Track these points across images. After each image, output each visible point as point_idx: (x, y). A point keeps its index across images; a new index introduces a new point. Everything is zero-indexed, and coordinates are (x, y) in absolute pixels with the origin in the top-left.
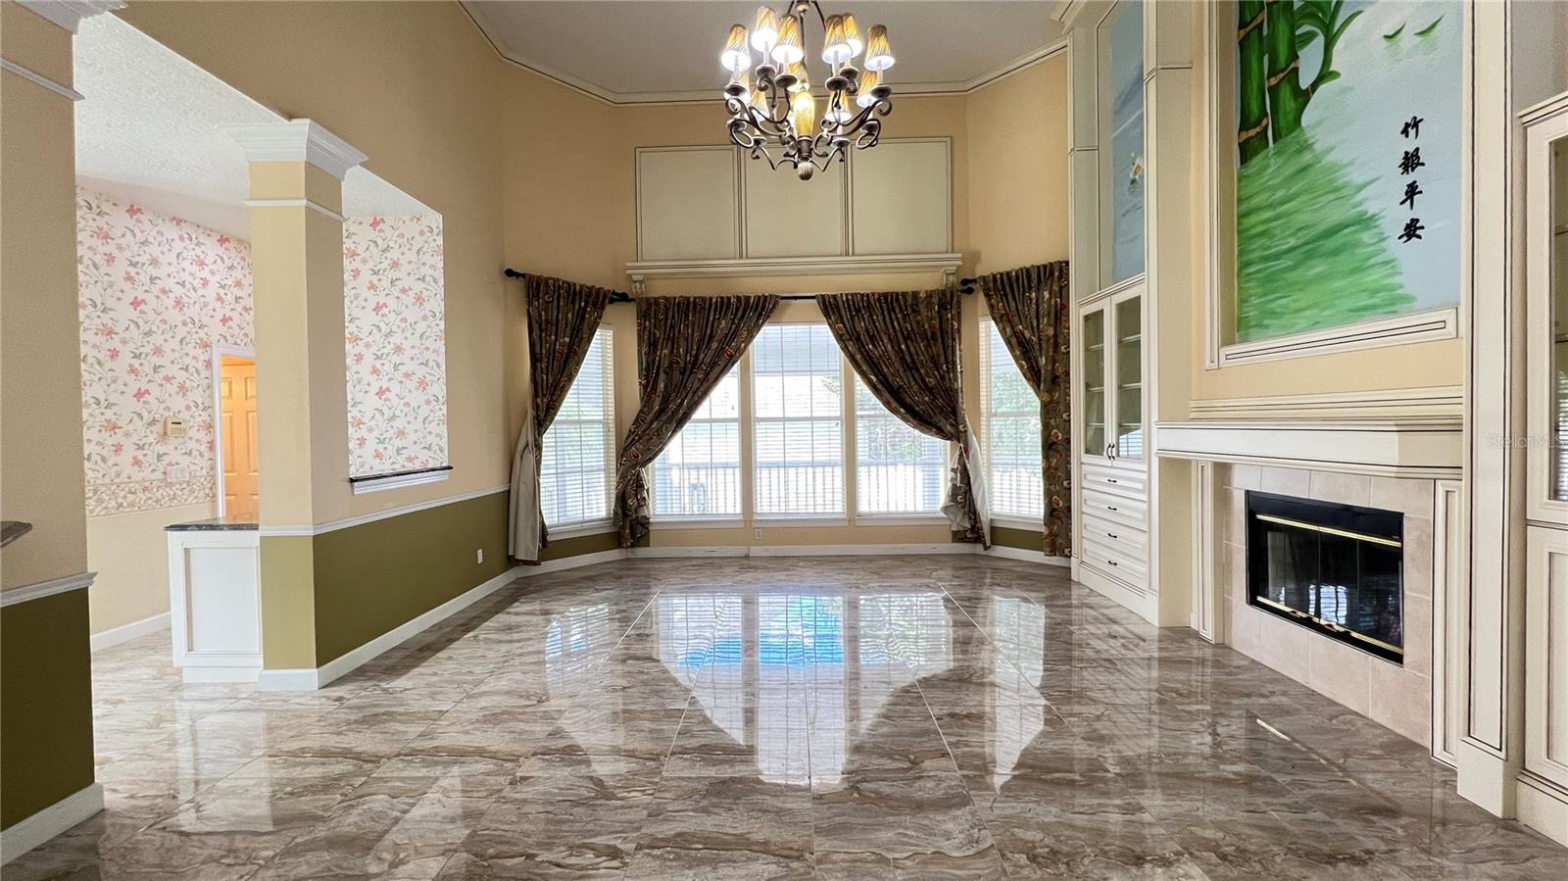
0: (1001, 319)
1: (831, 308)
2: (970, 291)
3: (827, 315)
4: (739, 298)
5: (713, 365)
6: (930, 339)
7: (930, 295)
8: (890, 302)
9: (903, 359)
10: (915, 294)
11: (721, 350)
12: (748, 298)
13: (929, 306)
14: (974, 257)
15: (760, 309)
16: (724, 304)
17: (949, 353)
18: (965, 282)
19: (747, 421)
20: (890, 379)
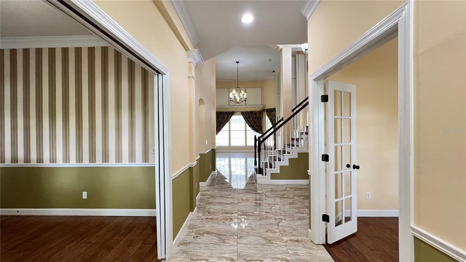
0: (269, 116)
1: (243, 113)
2: (264, 111)
3: (242, 115)
4: (229, 112)
5: (225, 122)
6: (258, 118)
7: (258, 112)
8: (252, 113)
9: (254, 122)
10: (256, 111)
11: (226, 120)
12: (230, 112)
13: (258, 113)
14: (265, 106)
15: (232, 113)
16: (226, 112)
17: (261, 120)
18: (264, 109)
19: (230, 131)
20: (252, 125)
